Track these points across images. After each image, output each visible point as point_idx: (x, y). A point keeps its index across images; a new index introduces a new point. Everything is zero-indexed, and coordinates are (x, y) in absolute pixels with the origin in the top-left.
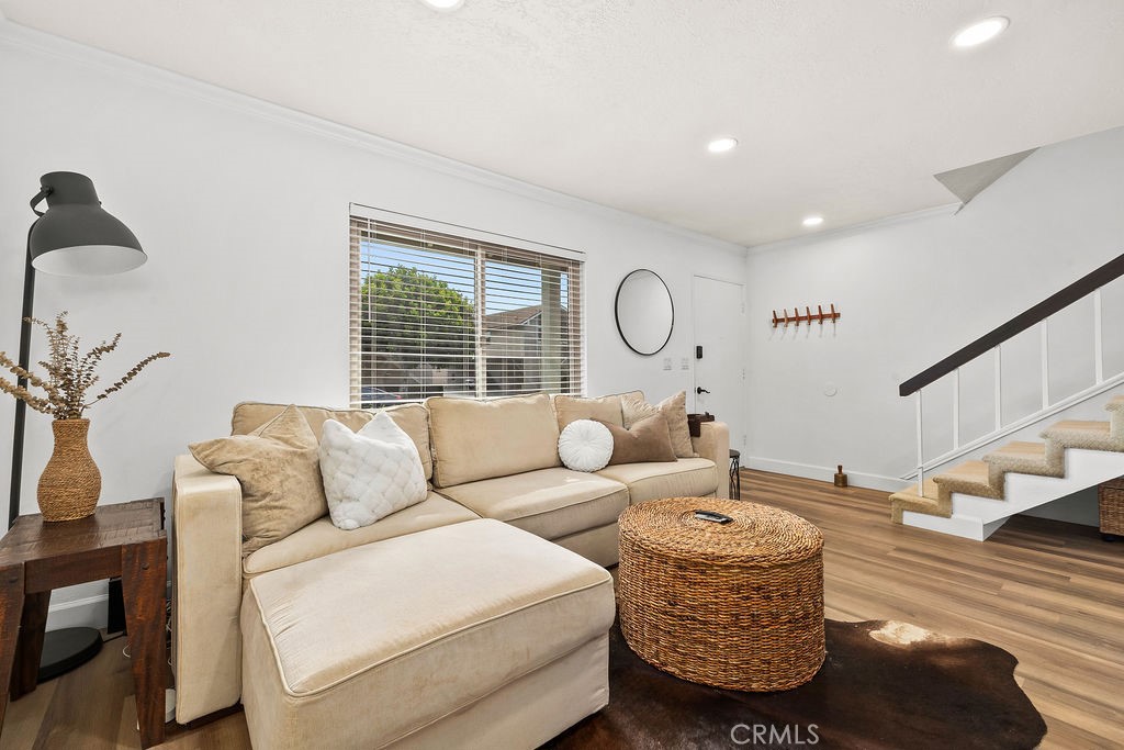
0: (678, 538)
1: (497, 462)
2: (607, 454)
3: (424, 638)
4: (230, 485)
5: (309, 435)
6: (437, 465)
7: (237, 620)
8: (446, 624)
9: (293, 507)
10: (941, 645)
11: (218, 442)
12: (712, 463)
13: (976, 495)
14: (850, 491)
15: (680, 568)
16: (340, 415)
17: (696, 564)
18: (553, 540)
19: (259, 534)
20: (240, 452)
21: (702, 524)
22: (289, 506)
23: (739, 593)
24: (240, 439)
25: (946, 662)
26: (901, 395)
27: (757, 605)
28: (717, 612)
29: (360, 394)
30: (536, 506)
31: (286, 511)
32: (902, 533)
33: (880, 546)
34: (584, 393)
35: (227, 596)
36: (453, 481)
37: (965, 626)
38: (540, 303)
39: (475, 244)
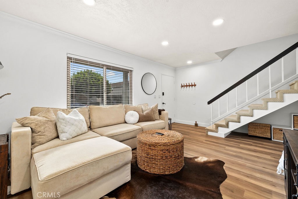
0: (150, 139)
1: (108, 122)
2: (137, 119)
3: (79, 165)
4: (29, 129)
5: (53, 115)
6: (91, 123)
7: (29, 166)
8: (85, 162)
9: (48, 135)
10: (210, 161)
11: (25, 118)
12: (164, 121)
13: (223, 127)
14: (198, 127)
15: (149, 146)
16: (63, 110)
17: (153, 145)
18: (121, 141)
19: (37, 142)
20: (32, 120)
21: (156, 136)
22: (46, 135)
23: (163, 151)
24: (32, 117)
25: (210, 165)
26: (208, 104)
27: (167, 154)
28: (158, 156)
29: (70, 105)
30: (117, 133)
31: (45, 136)
32: (208, 137)
33: (202, 140)
34: (133, 104)
35: (26, 159)
36: (95, 127)
37: (216, 156)
38: (123, 81)
39: (104, 65)
